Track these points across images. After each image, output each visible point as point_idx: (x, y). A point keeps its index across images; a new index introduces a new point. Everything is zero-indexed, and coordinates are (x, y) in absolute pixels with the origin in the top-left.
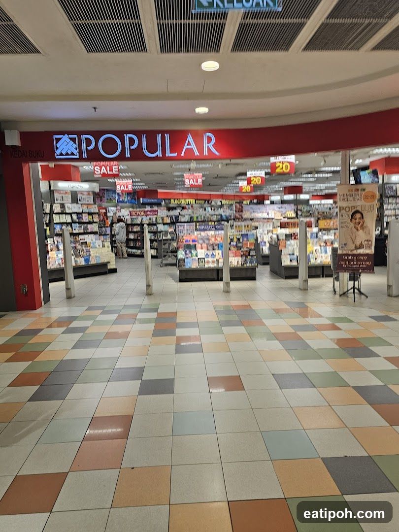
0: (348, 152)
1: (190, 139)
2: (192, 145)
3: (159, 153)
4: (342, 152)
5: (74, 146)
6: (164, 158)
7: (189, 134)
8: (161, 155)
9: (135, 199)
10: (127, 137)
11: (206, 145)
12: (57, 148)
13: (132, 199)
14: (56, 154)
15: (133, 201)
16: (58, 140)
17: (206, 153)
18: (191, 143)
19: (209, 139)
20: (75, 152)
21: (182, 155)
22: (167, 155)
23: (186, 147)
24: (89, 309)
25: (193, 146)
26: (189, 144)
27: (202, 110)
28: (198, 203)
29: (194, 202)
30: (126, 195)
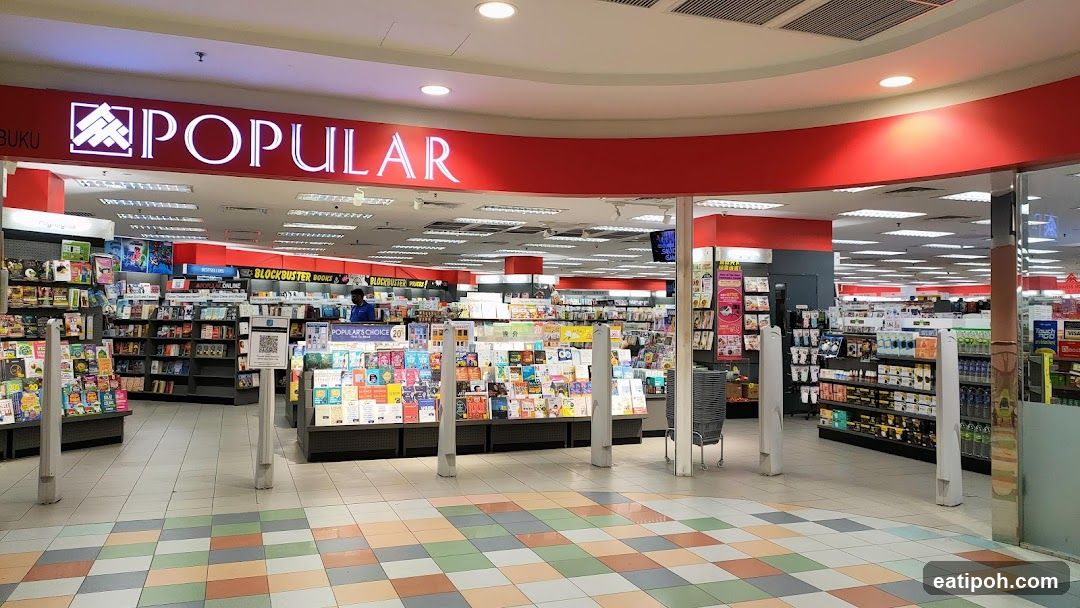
0: (689, 198)
1: (397, 142)
2: (401, 155)
3: (329, 166)
4: (681, 199)
5: (124, 131)
6: (338, 176)
7: (397, 134)
8: (332, 171)
9: (168, 264)
10: (256, 125)
11: (430, 159)
12: (78, 132)
13: (160, 262)
14: (72, 146)
15: (163, 267)
16: (82, 113)
17: (429, 175)
18: (399, 152)
19: (438, 149)
20: (124, 145)
21: (380, 174)
22: (346, 171)
23: (388, 159)
24: (119, 527)
25: (404, 159)
26: (395, 154)
27: (436, 91)
28: (317, 281)
29: (308, 278)
30: (145, 253)
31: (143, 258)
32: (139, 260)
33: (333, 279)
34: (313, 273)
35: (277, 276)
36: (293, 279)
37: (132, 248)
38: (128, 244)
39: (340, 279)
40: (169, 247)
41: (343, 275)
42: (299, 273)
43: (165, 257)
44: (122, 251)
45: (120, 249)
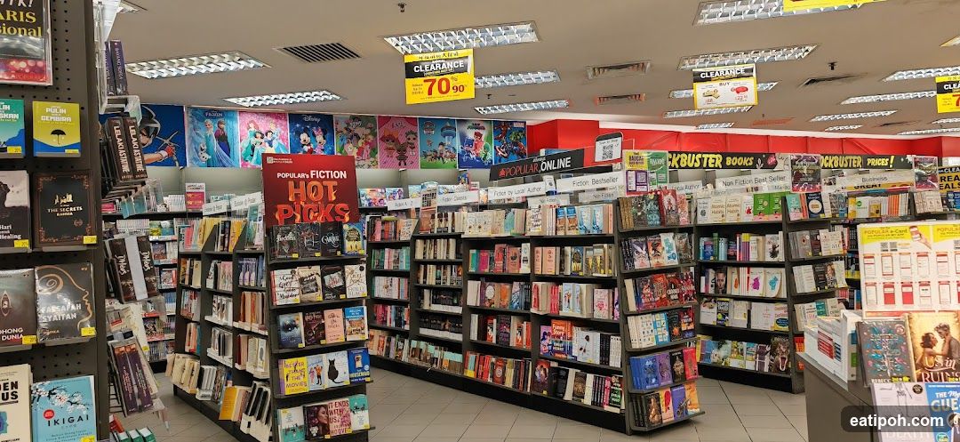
28: (731, 167)
29: (718, 163)
30: (489, 139)
31: (486, 148)
32: (481, 151)
33: (755, 162)
34: (724, 156)
35: (675, 162)
36: (697, 165)
37: (471, 135)
38: (464, 128)
39: (765, 162)
40: (521, 130)
41: (769, 155)
42: (705, 156)
43: (515, 144)
44: (457, 139)
45: (454, 136)
